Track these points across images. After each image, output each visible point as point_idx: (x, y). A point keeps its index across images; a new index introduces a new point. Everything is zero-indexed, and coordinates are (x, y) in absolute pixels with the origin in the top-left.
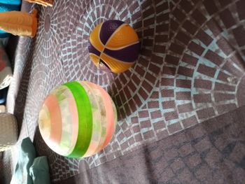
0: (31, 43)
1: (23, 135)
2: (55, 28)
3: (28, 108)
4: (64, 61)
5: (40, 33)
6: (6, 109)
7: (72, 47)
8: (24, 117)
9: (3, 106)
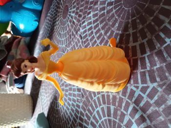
0: (49, 34)
1: (38, 112)
2: (73, 12)
3: (43, 87)
4: (83, 36)
5: (57, 23)
6: (24, 92)
7: (93, 19)
8: (39, 96)
9: (22, 90)
